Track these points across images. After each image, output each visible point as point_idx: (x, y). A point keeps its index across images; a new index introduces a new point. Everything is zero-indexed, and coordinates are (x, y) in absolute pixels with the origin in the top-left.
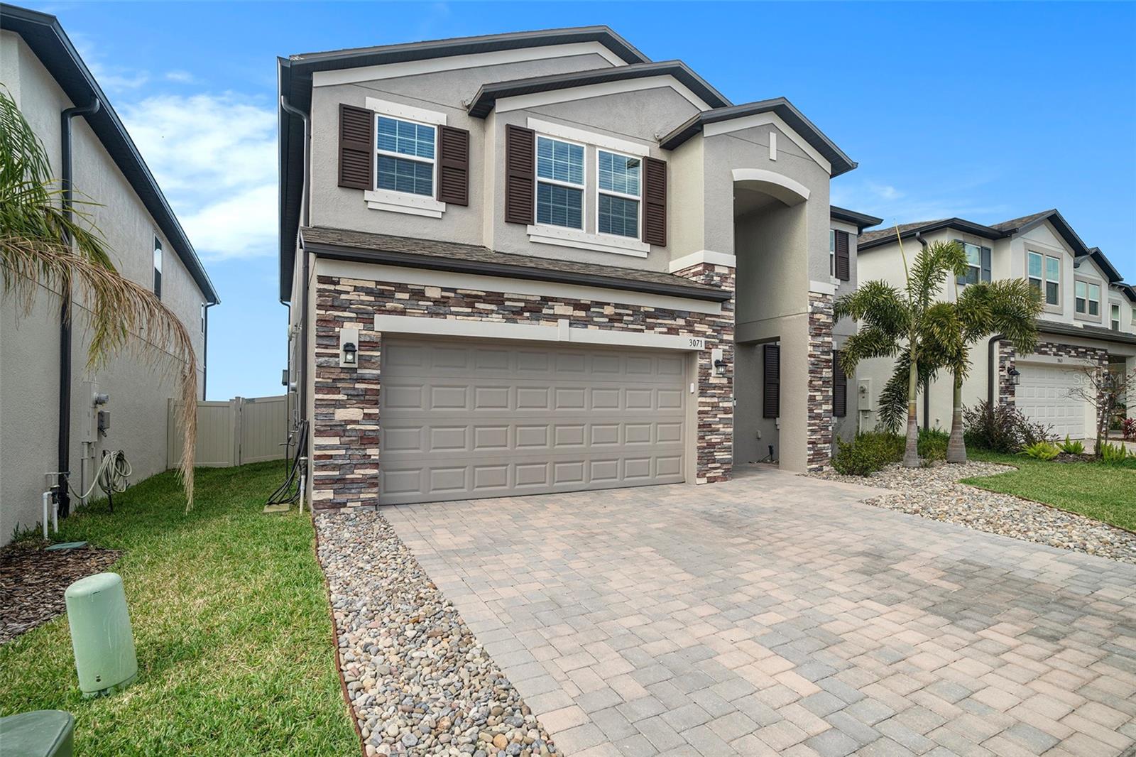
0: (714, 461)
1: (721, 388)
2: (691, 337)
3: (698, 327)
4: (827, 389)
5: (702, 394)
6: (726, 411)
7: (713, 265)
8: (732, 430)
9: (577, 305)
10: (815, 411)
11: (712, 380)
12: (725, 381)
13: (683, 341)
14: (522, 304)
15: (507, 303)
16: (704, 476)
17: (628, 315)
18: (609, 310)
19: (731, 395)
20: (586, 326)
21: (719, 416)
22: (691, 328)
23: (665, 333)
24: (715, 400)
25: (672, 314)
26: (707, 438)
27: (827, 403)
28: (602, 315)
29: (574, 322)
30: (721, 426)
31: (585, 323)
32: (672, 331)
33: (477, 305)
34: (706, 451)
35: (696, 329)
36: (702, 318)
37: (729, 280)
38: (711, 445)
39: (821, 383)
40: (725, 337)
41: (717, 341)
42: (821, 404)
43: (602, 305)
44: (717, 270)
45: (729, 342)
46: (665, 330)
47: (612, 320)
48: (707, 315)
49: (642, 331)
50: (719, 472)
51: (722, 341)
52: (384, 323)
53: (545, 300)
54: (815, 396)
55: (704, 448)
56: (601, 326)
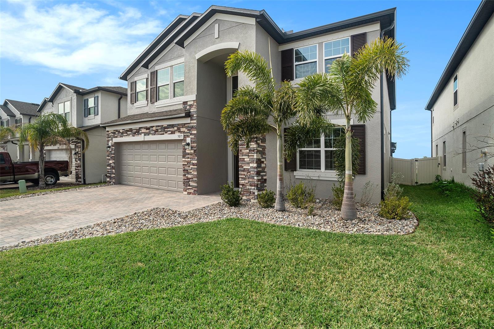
0: (189, 186)
1: (191, 155)
2: (179, 134)
3: (182, 130)
4: (253, 154)
5: (184, 157)
6: (193, 164)
7: (187, 102)
8: (196, 173)
9: (147, 129)
10: (244, 167)
11: (187, 151)
12: (192, 151)
13: (176, 136)
14: (135, 131)
15: (133, 131)
16: (186, 191)
17: (159, 129)
18: (154, 128)
19: (196, 158)
20: (149, 135)
21: (191, 167)
22: (179, 130)
23: (170, 134)
24: (189, 160)
25: (172, 126)
26: (187, 175)
27: (252, 162)
28: (153, 130)
29: (145, 134)
30: (192, 171)
31: (148, 134)
32: (173, 133)
33: (128, 133)
34: (186, 181)
35: (181, 130)
36: (184, 125)
37: (194, 107)
38: (188, 179)
39: (248, 151)
40: (193, 132)
41: (189, 134)
42: (249, 163)
43: (152, 127)
44: (189, 103)
45: (195, 134)
46: (170, 133)
47: (155, 132)
48: (185, 124)
49: (163, 134)
50: (192, 191)
51: (191, 134)
52: (115, 140)
53: (140, 128)
54: (244, 159)
55: (185, 179)
56: (153, 134)
